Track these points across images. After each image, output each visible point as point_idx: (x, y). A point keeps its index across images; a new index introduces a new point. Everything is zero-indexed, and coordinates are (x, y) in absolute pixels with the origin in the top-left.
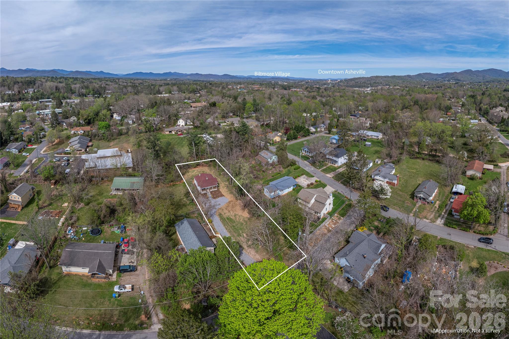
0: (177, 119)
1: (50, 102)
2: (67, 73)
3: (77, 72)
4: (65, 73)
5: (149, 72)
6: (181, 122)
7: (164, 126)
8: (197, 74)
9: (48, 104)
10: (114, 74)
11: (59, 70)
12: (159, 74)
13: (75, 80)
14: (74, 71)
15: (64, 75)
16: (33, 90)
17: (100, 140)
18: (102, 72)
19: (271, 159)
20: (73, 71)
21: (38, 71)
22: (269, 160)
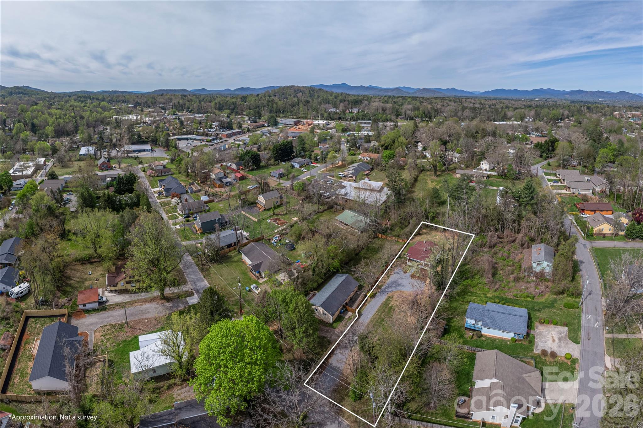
0: (481, 160)
1: (369, 123)
2: (413, 92)
3: (425, 89)
4: (411, 92)
5: (513, 89)
6: (485, 165)
7: (462, 166)
8: (580, 92)
9: (363, 125)
10: (469, 92)
11: (404, 87)
12: (527, 91)
13: (413, 100)
14: (421, 88)
15: (409, 93)
16: (357, 110)
17: (381, 170)
18: (453, 89)
19: (538, 264)
20: (419, 89)
21: (381, 89)
22: (534, 265)
